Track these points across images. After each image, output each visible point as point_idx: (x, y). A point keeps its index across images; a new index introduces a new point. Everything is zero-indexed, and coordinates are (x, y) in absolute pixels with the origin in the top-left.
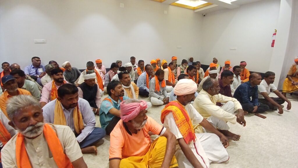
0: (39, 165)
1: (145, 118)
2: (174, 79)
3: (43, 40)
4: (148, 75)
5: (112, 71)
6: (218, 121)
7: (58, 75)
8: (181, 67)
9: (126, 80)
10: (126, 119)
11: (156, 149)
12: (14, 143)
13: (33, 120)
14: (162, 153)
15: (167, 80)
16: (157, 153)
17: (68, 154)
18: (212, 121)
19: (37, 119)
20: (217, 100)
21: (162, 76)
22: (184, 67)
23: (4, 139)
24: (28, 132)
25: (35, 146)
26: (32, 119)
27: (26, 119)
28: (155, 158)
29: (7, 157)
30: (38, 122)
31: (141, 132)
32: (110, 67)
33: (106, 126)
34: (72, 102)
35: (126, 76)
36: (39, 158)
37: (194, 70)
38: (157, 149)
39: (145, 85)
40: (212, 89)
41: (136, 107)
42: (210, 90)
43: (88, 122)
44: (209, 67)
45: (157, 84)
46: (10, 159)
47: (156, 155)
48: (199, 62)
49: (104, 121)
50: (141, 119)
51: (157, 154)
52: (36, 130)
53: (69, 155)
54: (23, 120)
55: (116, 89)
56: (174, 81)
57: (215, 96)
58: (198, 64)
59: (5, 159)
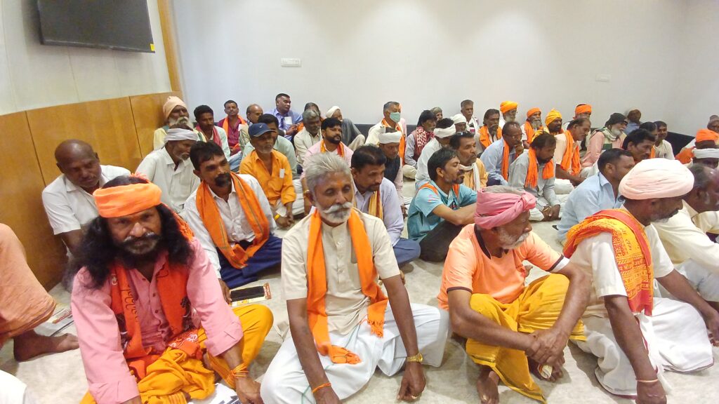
0: (337, 270)
1: (527, 229)
2: (578, 165)
3: (296, 59)
4: (507, 148)
5: (420, 130)
6: (705, 275)
7: (335, 130)
8: (606, 132)
9: (468, 151)
10: (490, 222)
11: (541, 294)
12: (306, 229)
13: (341, 196)
14: (554, 305)
15: (559, 163)
16: (543, 301)
17: (379, 263)
18: (687, 274)
19: (347, 196)
20: (711, 226)
21: (549, 151)
22: (615, 135)
23: (258, 228)
24: (332, 212)
25: (335, 238)
26: (340, 193)
27: (333, 191)
28: (539, 310)
29: (294, 248)
30: (347, 201)
31: (510, 255)
32: (416, 123)
33: (420, 239)
34: (375, 181)
35: (469, 143)
36: (338, 258)
37: (646, 142)
38: (544, 295)
39: (499, 170)
40: (701, 193)
41: (514, 203)
42: (697, 197)
43: (391, 226)
44: (694, 141)
45: (533, 168)
46: (298, 252)
47: (541, 306)
48: (665, 125)
49: (418, 230)
50: (520, 229)
51: (543, 303)
52: (343, 213)
53: (379, 266)
54: (329, 192)
55: (447, 167)
56: (576, 170)
57: (706, 216)
58: (660, 130)
59: (291, 251)
